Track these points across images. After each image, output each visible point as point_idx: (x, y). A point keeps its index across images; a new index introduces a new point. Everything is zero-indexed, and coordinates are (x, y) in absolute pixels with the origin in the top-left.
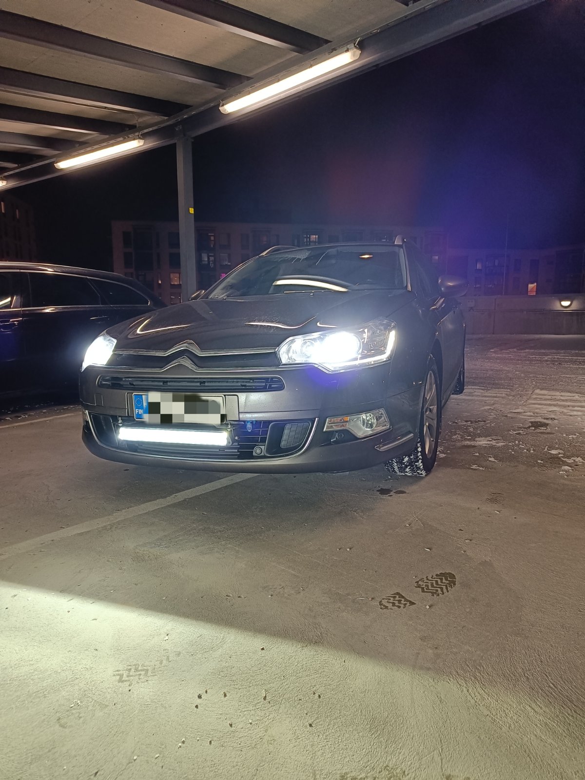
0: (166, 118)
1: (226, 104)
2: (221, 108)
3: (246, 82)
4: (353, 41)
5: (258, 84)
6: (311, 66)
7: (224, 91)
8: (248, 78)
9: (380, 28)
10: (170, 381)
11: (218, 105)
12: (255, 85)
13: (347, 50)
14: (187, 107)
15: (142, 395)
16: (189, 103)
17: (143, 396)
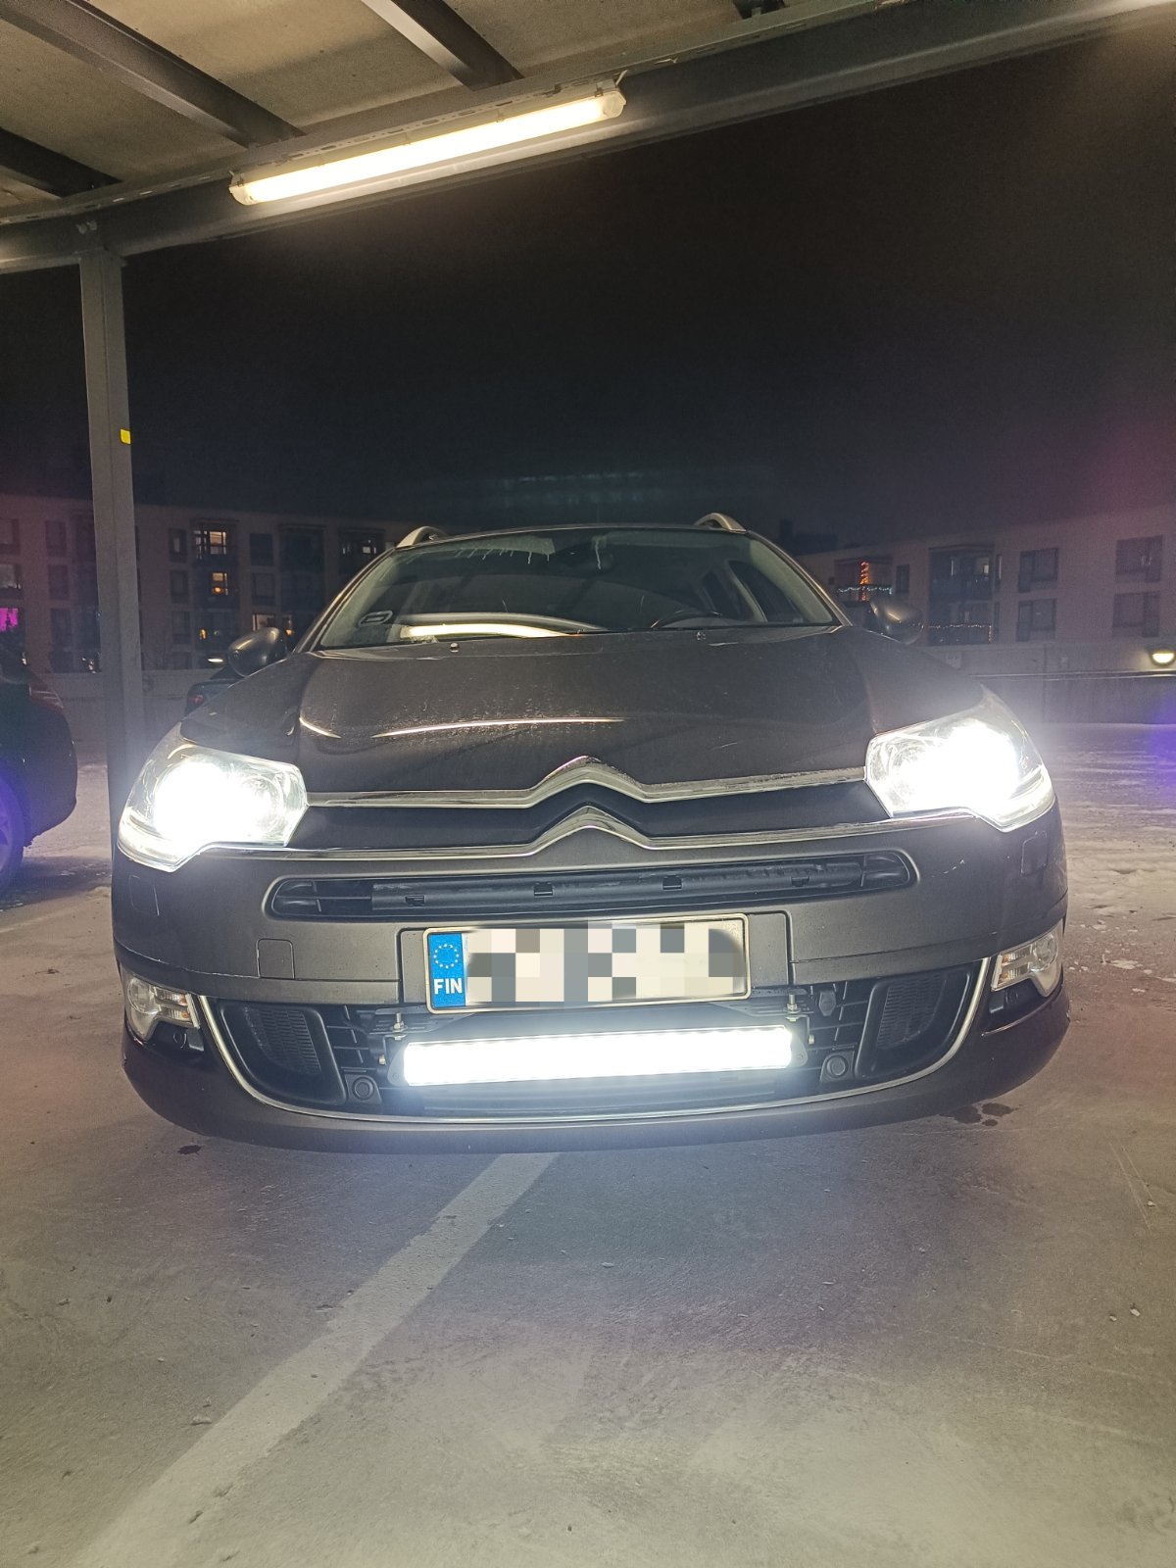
0: (54, 197)
1: (248, 182)
2: (234, 190)
3: (292, 140)
4: (611, 75)
5: (345, 144)
6: (501, 117)
7: (245, 149)
8: (298, 132)
9: (678, 55)
10: (558, 884)
11: (228, 181)
12: (337, 144)
13: (599, 92)
14: (111, 180)
15: (461, 932)
16: (113, 173)
17: (463, 935)
